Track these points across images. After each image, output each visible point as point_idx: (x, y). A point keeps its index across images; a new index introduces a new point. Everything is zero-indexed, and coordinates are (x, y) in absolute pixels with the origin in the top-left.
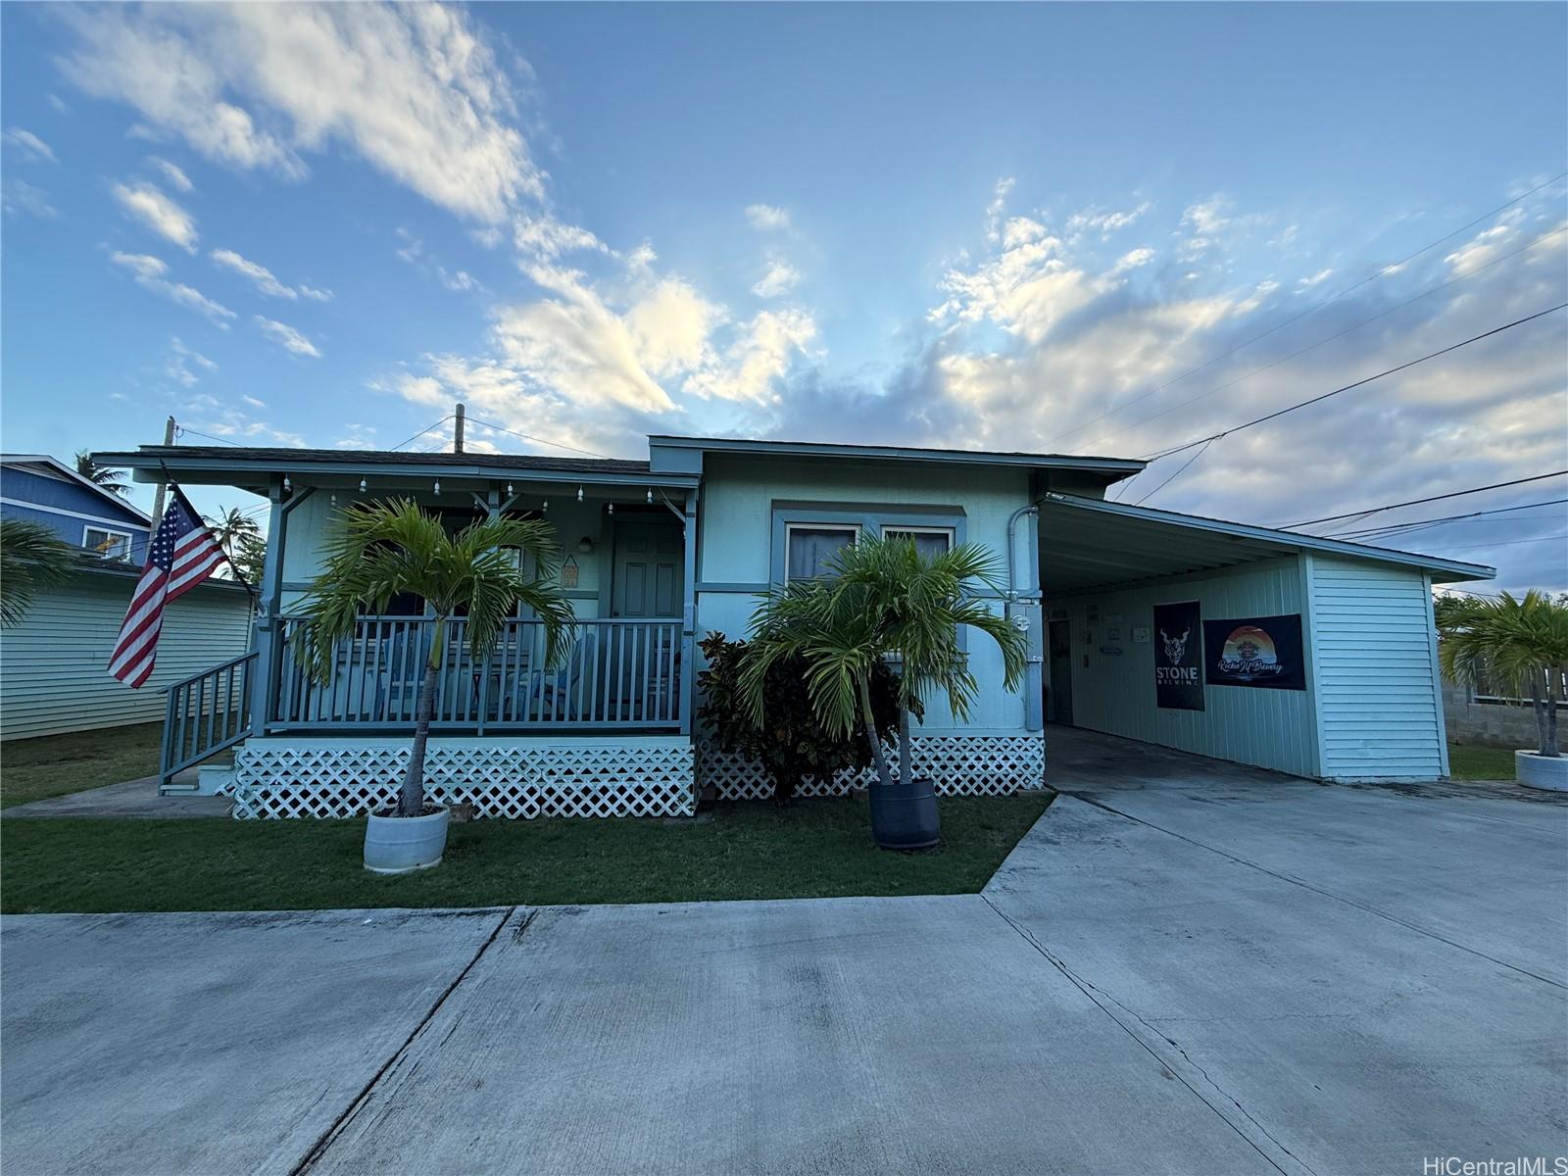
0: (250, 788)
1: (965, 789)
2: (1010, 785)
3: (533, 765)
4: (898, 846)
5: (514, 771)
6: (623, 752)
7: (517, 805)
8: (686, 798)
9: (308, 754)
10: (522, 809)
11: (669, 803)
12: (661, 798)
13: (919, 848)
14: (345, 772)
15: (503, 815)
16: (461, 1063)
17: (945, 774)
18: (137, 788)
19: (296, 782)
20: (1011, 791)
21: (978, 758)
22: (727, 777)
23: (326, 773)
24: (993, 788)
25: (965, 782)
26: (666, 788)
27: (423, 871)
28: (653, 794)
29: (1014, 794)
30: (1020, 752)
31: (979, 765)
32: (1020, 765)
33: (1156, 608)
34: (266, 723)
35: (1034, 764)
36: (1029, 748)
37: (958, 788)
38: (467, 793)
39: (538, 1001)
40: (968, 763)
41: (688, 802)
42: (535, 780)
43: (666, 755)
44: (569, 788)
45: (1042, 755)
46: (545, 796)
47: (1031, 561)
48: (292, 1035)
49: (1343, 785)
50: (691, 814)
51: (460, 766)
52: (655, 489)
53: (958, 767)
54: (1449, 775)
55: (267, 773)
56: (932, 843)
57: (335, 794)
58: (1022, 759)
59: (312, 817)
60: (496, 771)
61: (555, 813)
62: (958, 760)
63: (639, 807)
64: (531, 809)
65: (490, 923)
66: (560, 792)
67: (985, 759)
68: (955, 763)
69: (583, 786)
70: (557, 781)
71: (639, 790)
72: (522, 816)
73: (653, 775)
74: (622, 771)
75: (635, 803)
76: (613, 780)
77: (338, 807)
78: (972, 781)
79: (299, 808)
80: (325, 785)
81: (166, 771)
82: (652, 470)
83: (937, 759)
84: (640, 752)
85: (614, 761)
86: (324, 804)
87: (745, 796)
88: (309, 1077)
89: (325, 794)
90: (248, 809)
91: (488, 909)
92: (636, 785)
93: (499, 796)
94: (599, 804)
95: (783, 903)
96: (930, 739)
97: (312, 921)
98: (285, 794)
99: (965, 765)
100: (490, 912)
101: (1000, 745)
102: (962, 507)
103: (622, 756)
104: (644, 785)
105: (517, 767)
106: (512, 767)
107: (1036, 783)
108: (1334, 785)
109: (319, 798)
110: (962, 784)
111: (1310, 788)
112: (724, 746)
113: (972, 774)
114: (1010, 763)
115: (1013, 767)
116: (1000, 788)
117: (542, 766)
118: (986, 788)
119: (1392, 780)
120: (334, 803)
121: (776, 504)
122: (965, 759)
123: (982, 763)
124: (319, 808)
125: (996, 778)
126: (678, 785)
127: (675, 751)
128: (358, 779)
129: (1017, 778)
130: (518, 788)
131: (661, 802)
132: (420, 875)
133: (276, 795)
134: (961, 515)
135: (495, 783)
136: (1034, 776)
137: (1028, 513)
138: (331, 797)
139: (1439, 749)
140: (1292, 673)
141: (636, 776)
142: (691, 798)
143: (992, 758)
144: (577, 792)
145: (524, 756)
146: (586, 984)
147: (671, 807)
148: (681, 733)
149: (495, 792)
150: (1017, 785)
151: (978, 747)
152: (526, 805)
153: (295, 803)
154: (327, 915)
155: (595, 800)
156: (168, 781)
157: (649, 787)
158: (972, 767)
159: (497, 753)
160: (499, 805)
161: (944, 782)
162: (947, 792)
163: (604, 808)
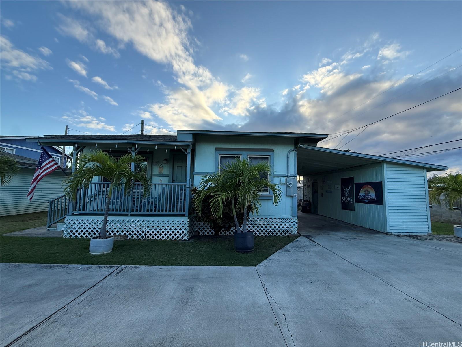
0: (67, 229)
1: (273, 234)
2: (287, 233)
3: (143, 225)
4: (240, 251)
5: (138, 226)
6: (168, 221)
7: (139, 236)
8: (186, 235)
9: (82, 220)
10: (140, 237)
11: (181, 236)
12: (179, 235)
13: (246, 252)
14: (92, 226)
15: (135, 238)
16: (80, 309)
17: (267, 229)
18: (42, 229)
19: (79, 228)
20: (287, 235)
21: (277, 225)
22: (202, 229)
23: (87, 225)
24: (281, 234)
25: (273, 231)
26: (180, 232)
27: (105, 254)
28: (177, 234)
29: (288, 236)
30: (290, 223)
31: (277, 227)
32: (290, 227)
33: (341, 178)
34: (72, 211)
35: (294, 227)
36: (293, 222)
37: (271, 233)
38: (125, 232)
39: (111, 293)
40: (274, 226)
41: (187, 236)
42: (144, 229)
43: (181, 222)
44: (153, 231)
45: (297, 224)
46: (147, 233)
47: (294, 165)
48: (42, 299)
49: (395, 235)
50: (188, 239)
51: (123, 224)
52: (177, 146)
53: (271, 227)
54: (431, 233)
55: (72, 225)
56: (251, 250)
57: (90, 231)
58: (291, 225)
59: (84, 237)
60: (133, 226)
61: (149, 238)
62: (271, 225)
63: (173, 237)
64: (143, 237)
65: (113, 269)
66: (151, 232)
67: (279, 225)
68: (270, 226)
69: (157, 231)
70: (150, 229)
71: (173, 232)
72: (140, 239)
73: (177, 228)
74: (168, 226)
75: (172, 236)
76: (166, 229)
77: (91, 235)
78: (275, 231)
79: (80, 235)
80: (87, 229)
81: (49, 224)
82: (179, 140)
83: (264, 224)
84: (173, 221)
85: (166, 224)
86: (87, 234)
87: (207, 234)
88: (38, 311)
89: (87, 231)
90: (67, 235)
91: (114, 266)
92: (172, 231)
93: (134, 233)
94: (162, 236)
95: (196, 267)
96: (262, 219)
97: (66, 267)
98: (77, 231)
99: (273, 227)
100: (114, 267)
101: (284, 221)
102: (273, 149)
103: (168, 222)
104: (174, 231)
105: (139, 225)
106: (137, 225)
107: (295, 232)
108: (391, 235)
109: (86, 232)
110: (272, 232)
111: (382, 236)
112: (198, 220)
113: (275, 229)
114: (287, 226)
115: (288, 227)
116: (283, 234)
117: (146, 225)
118: (279, 234)
119: (411, 234)
120: (89, 234)
121: (217, 149)
122: (273, 225)
123: (278, 226)
124: (85, 235)
125: (282, 231)
126: (184, 231)
127: (183, 221)
128: (96, 228)
129: (289, 231)
130: (139, 231)
131: (179, 236)
132: (103, 255)
133: (74, 231)
134: (272, 152)
135: (133, 229)
136: (294, 230)
137: (294, 151)
138: (88, 232)
139: (428, 224)
140: (379, 200)
141: (172, 228)
142: (188, 235)
143: (281, 225)
144: (156, 232)
145: (141, 222)
146: (127, 289)
147: (182, 237)
148: (186, 216)
149: (133, 232)
150: (289, 233)
151: (277, 221)
152: (141, 236)
153: (79, 234)
154: (70, 266)
155: (160, 235)
156: (49, 227)
157: (176, 231)
158: (275, 227)
159: (133, 221)
160: (134, 236)
161: (266, 231)
162: (267, 234)
163: (163, 237)
